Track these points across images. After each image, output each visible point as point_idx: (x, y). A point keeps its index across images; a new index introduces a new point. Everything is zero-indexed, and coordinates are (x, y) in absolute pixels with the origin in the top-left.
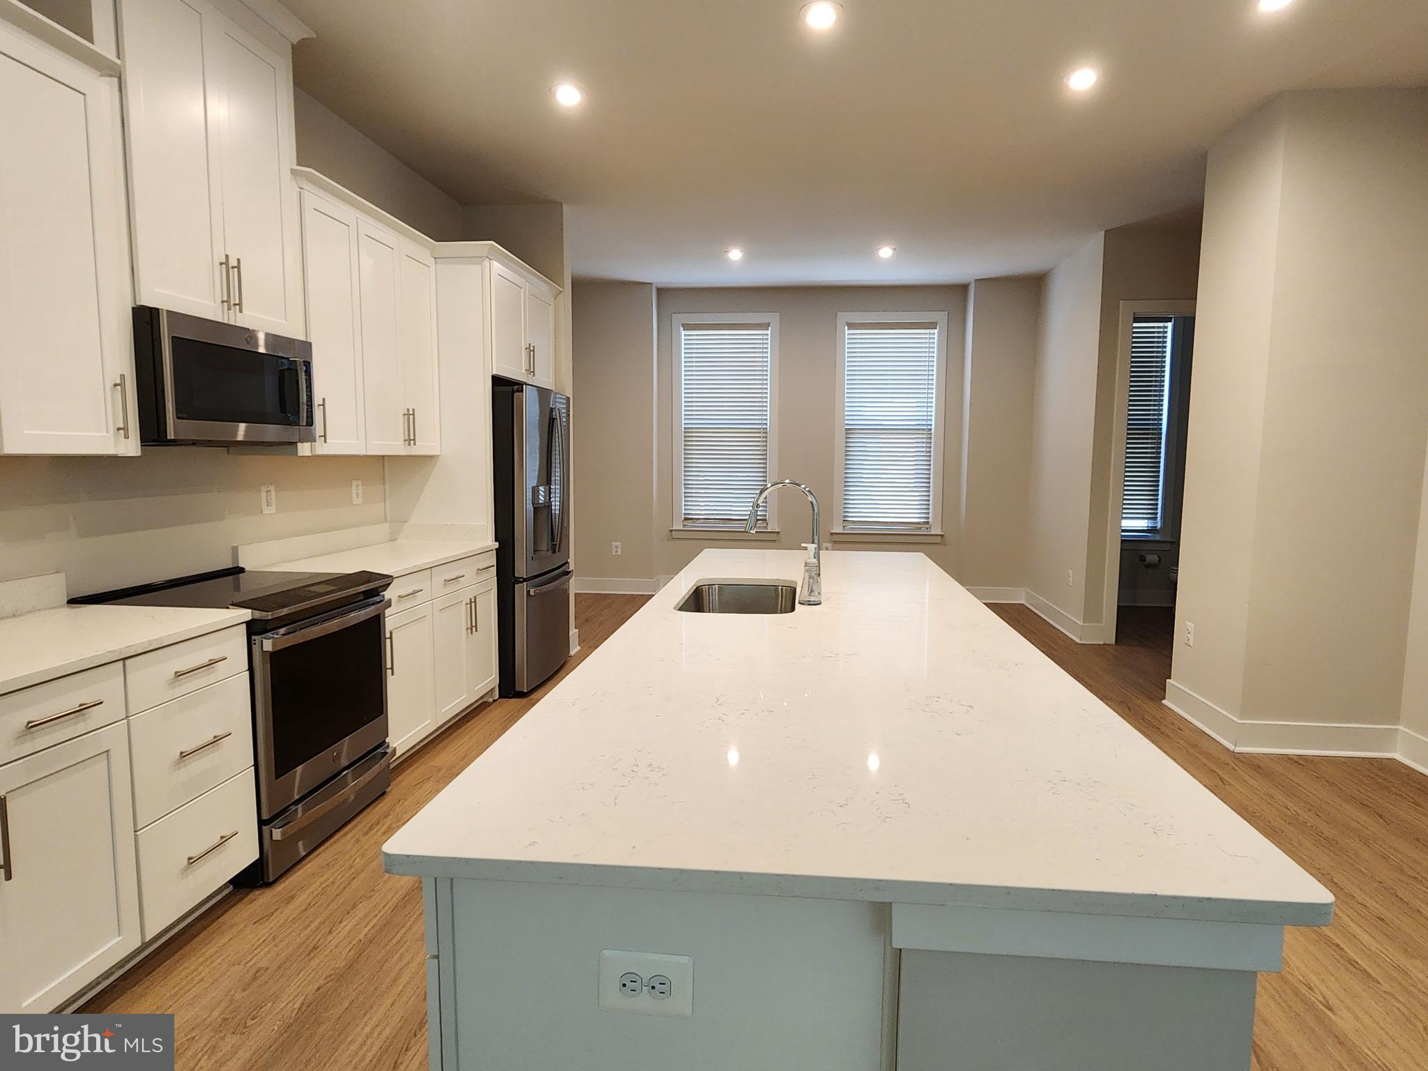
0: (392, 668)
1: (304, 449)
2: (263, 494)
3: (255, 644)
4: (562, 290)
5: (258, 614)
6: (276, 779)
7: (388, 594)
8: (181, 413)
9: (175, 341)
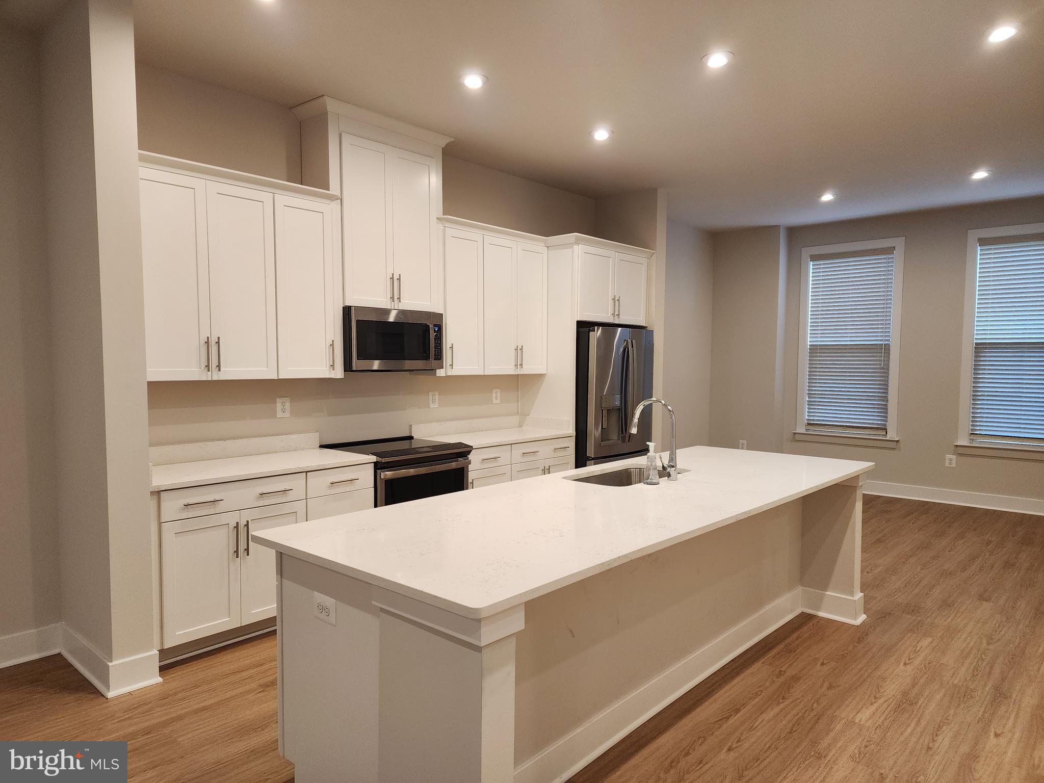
1: (440, 373)
2: (431, 397)
3: (378, 474)
4: (654, 252)
5: (380, 459)
7: (470, 457)
8: (359, 357)
9: (358, 321)
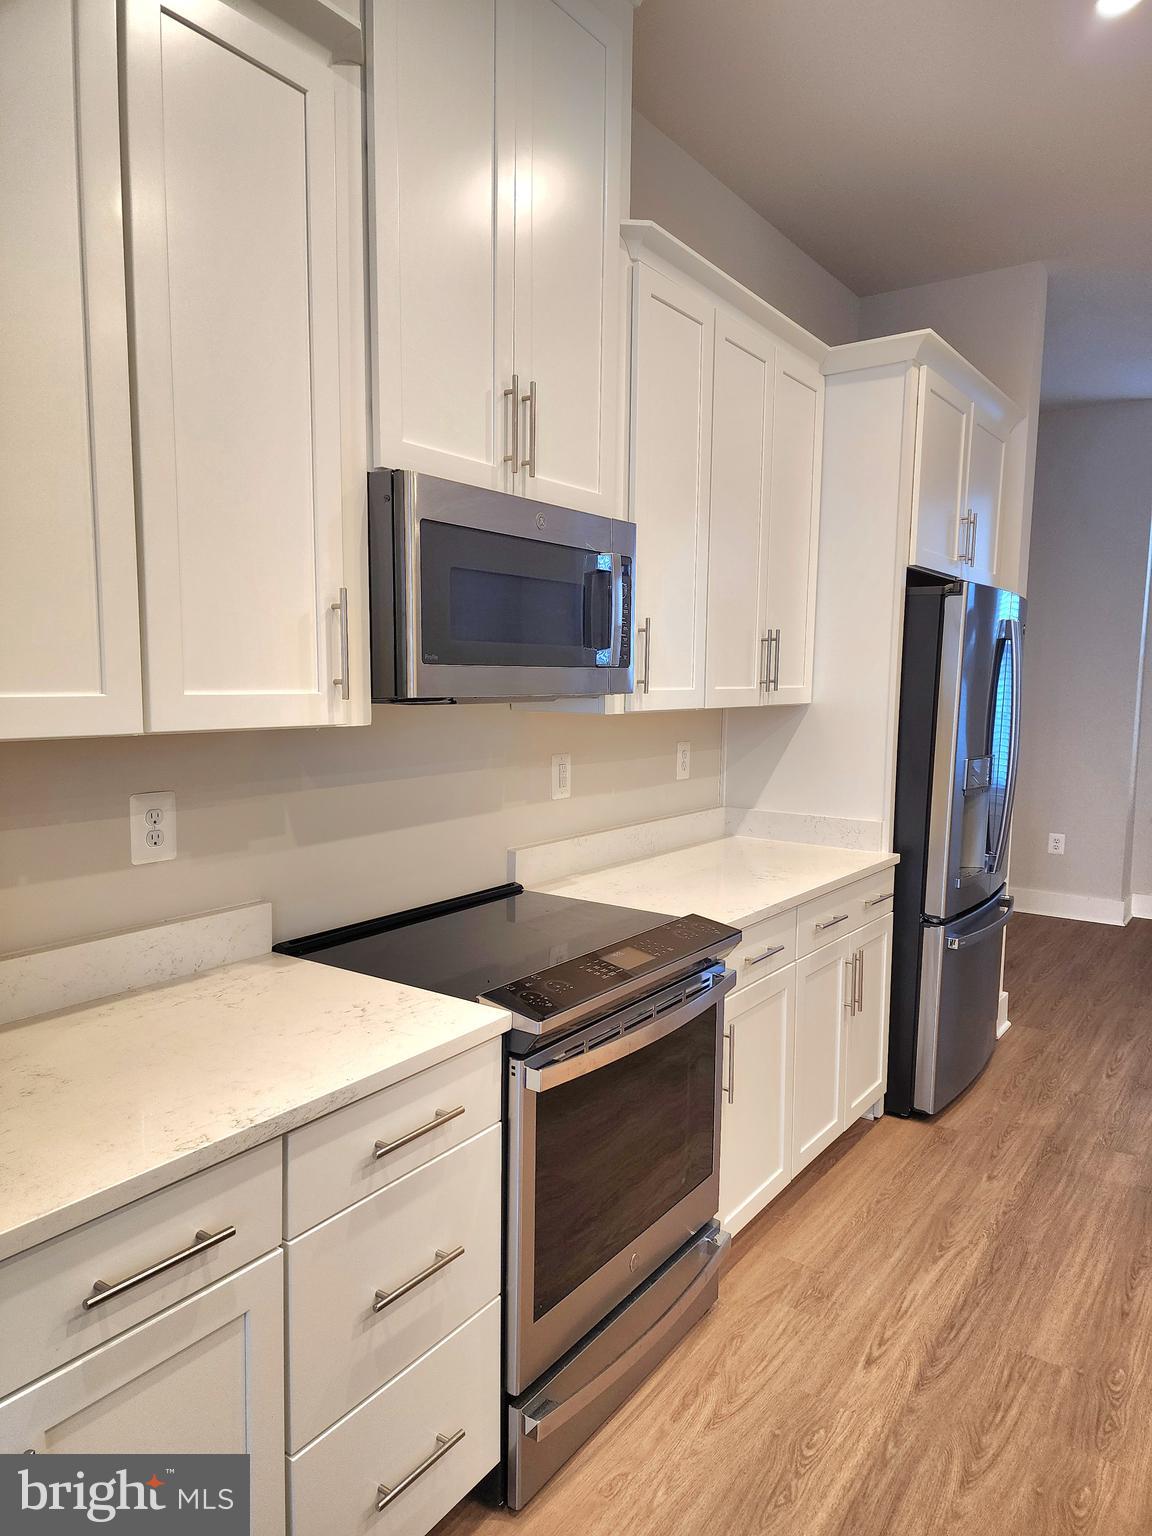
0: (730, 1090)
1: (615, 704)
2: (555, 770)
3: (513, 1074)
4: (1024, 415)
5: (522, 1021)
6: (535, 1321)
8: (429, 654)
